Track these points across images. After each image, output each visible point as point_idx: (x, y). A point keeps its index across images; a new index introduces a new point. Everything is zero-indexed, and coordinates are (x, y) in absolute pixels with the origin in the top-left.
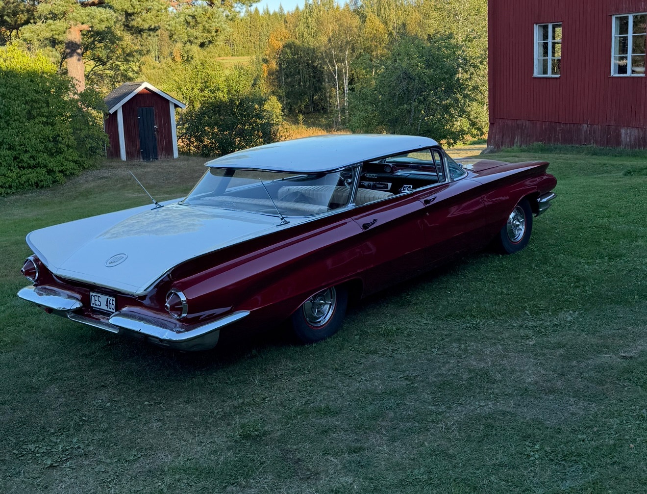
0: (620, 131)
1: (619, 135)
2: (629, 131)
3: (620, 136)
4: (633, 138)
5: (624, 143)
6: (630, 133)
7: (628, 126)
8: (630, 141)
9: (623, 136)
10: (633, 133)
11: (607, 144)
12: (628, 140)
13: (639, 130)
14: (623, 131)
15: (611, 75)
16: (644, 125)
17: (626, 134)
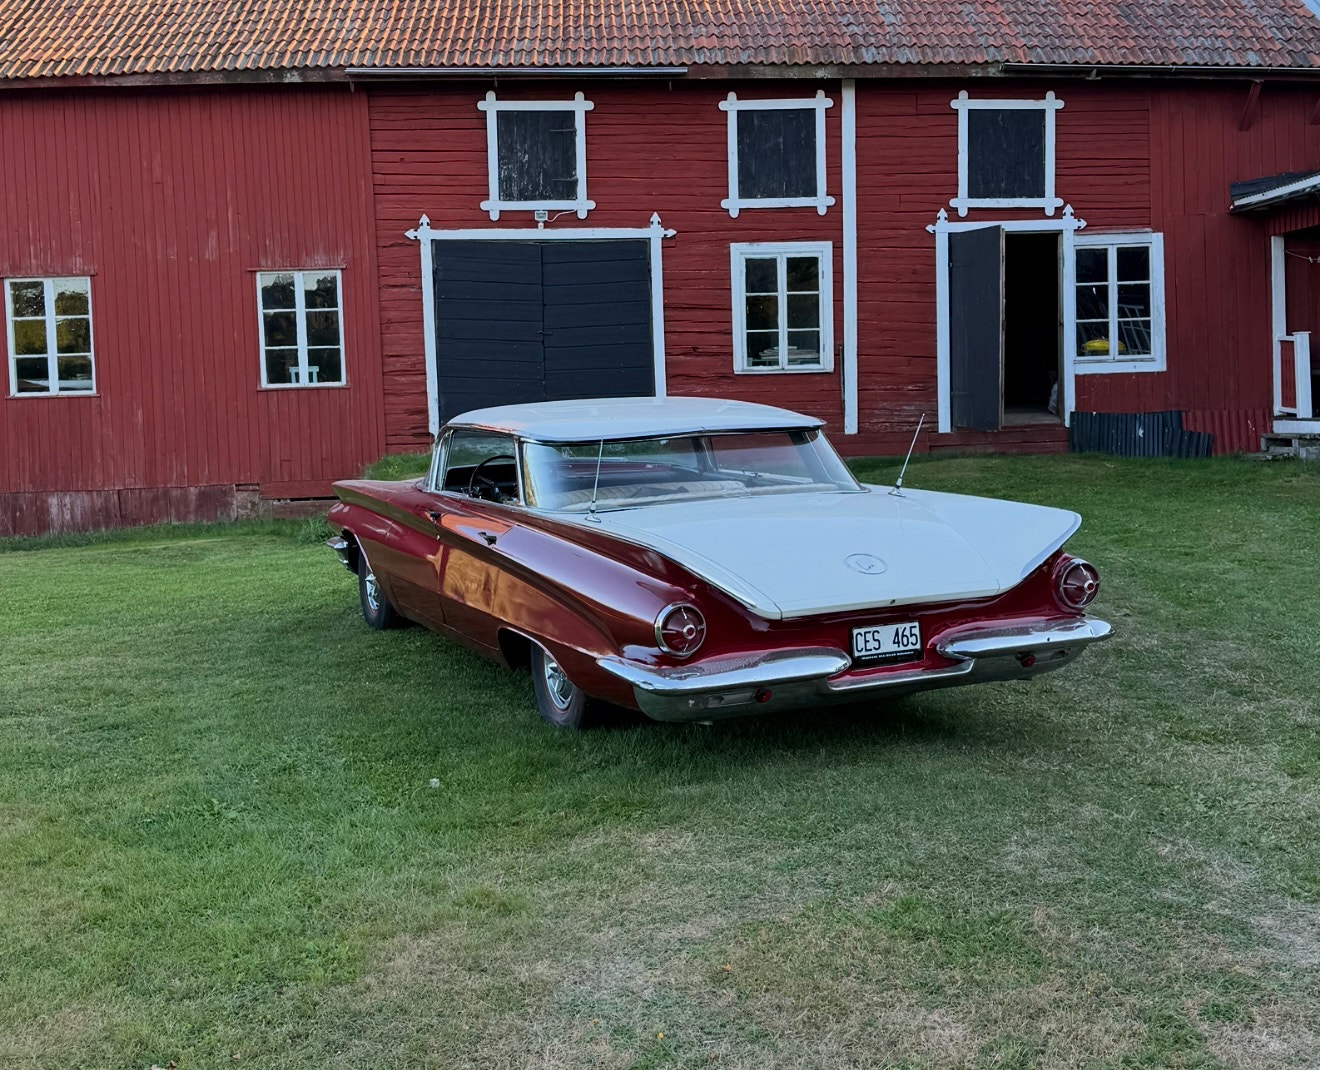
0: (46, 502)
1: (42, 511)
2: (67, 500)
3: (48, 512)
4: (78, 512)
5: (57, 524)
6: (72, 504)
7: (66, 490)
8: (72, 518)
9: (54, 510)
10: (78, 502)
11: (15, 532)
12: (68, 517)
13: (92, 496)
14: (53, 501)
15: (12, 394)
16: (104, 485)
17: (61, 506)
